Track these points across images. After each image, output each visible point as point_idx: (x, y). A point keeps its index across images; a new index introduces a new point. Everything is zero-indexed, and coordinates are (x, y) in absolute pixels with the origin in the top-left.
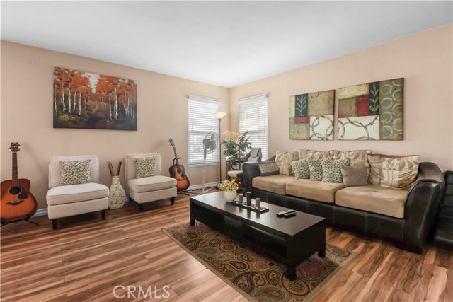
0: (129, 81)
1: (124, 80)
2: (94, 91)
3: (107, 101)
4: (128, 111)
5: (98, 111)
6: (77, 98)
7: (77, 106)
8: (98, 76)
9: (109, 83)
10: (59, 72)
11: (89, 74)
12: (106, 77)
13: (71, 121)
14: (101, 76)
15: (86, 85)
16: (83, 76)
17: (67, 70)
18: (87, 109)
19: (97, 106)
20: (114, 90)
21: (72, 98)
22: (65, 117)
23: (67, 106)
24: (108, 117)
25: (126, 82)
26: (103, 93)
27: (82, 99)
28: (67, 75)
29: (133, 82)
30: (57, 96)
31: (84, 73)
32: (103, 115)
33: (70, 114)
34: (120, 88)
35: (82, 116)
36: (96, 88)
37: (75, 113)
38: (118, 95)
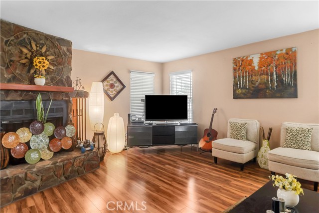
0: (287, 50)
1: (282, 50)
2: (256, 68)
3: (267, 74)
4: (286, 79)
5: (260, 84)
6: (246, 76)
7: (246, 82)
8: (259, 55)
9: (268, 58)
10: (235, 61)
11: (253, 56)
12: (265, 53)
13: (243, 93)
14: (262, 54)
15: (251, 65)
16: (249, 59)
17: (239, 58)
18: (252, 83)
19: (258, 79)
20: (272, 63)
21: (243, 77)
22: (239, 91)
23: (240, 83)
24: (267, 88)
25: (284, 51)
26: (263, 68)
27: (249, 76)
28: (239, 61)
29: (290, 49)
30: (235, 78)
31: (249, 56)
32: (263, 87)
33: (242, 89)
34: (278, 59)
35: (249, 89)
36: (258, 65)
37: (244, 87)
38: (276, 67)
